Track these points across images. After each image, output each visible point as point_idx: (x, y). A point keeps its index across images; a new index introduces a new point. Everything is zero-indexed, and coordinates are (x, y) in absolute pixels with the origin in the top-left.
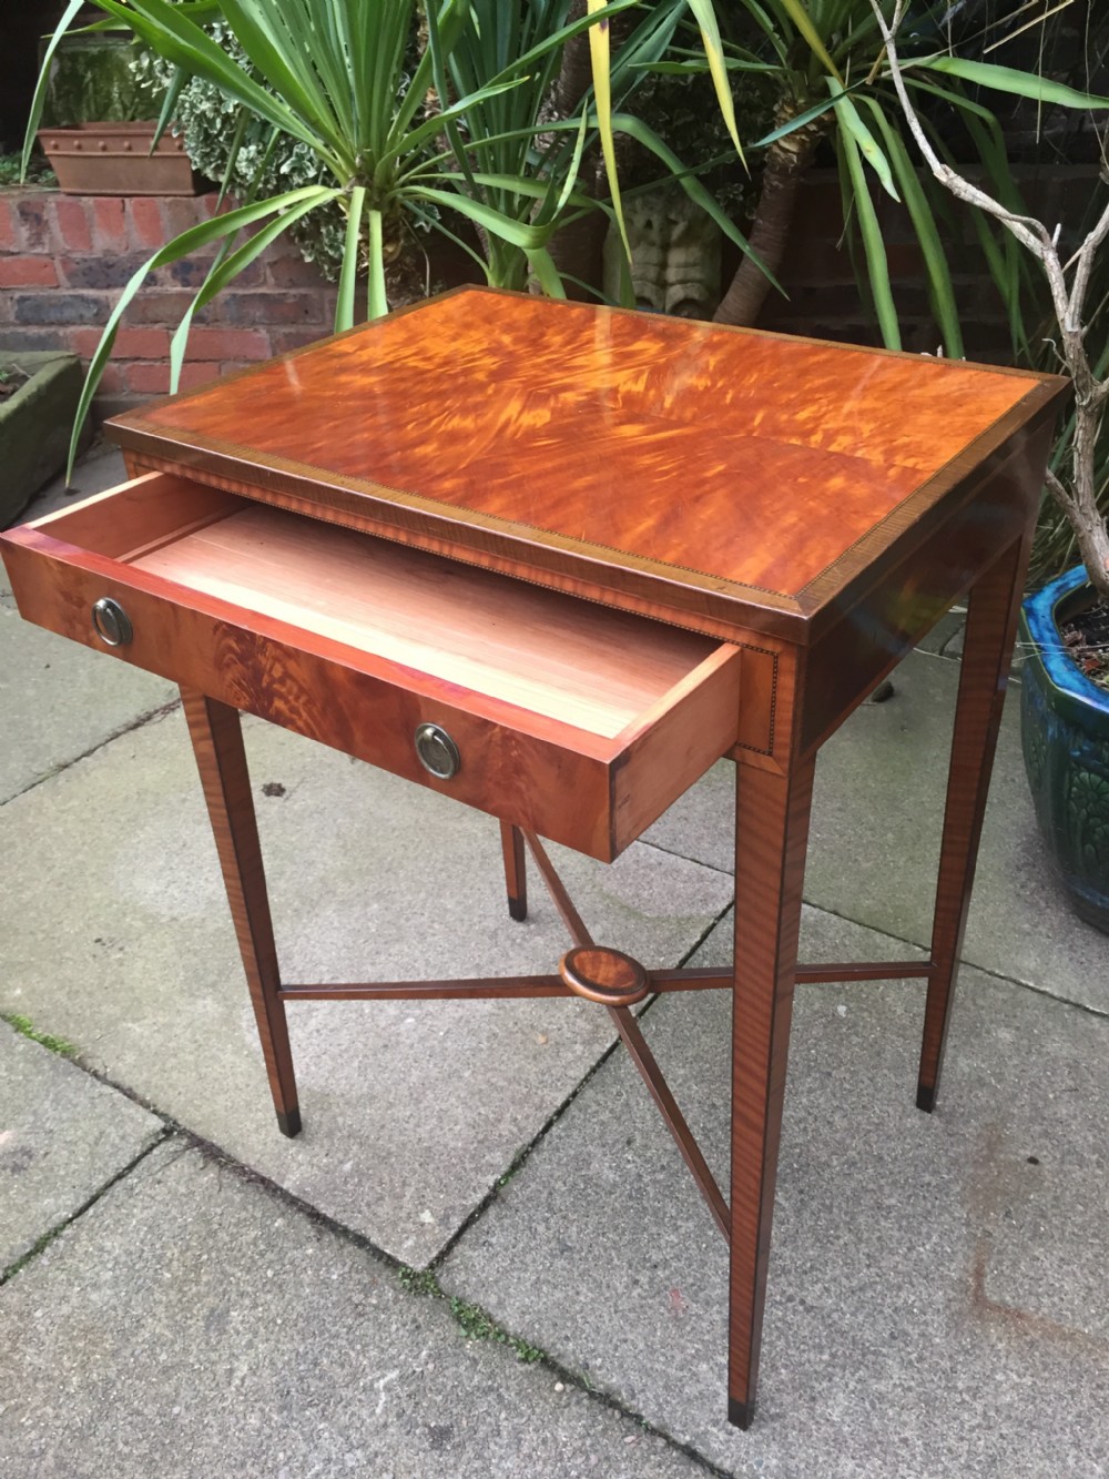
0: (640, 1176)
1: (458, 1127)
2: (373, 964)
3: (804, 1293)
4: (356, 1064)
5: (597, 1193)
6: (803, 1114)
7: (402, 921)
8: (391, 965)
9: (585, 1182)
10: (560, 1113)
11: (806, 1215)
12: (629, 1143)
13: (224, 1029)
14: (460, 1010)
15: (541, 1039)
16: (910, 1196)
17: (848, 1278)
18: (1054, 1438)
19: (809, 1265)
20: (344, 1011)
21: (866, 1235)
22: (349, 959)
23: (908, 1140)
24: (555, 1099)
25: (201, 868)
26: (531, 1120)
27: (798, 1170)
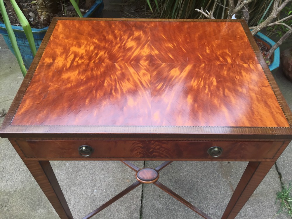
0: (166, 203)
1: (123, 212)
2: (77, 180)
3: (209, 212)
4: (90, 208)
5: (161, 212)
6: (187, 173)
7: (77, 165)
8: (81, 178)
9: (157, 211)
10: (142, 197)
11: (200, 194)
12: (160, 196)
13: (50, 215)
14: (105, 182)
15: (128, 181)
16: (214, 181)
17: (214, 204)
18: (261, 217)
19: (206, 205)
20: (78, 196)
21: (212, 193)
22: (70, 181)
23: (207, 169)
24: (139, 194)
25: (13, 173)
26: (137, 202)
27: (193, 186)
